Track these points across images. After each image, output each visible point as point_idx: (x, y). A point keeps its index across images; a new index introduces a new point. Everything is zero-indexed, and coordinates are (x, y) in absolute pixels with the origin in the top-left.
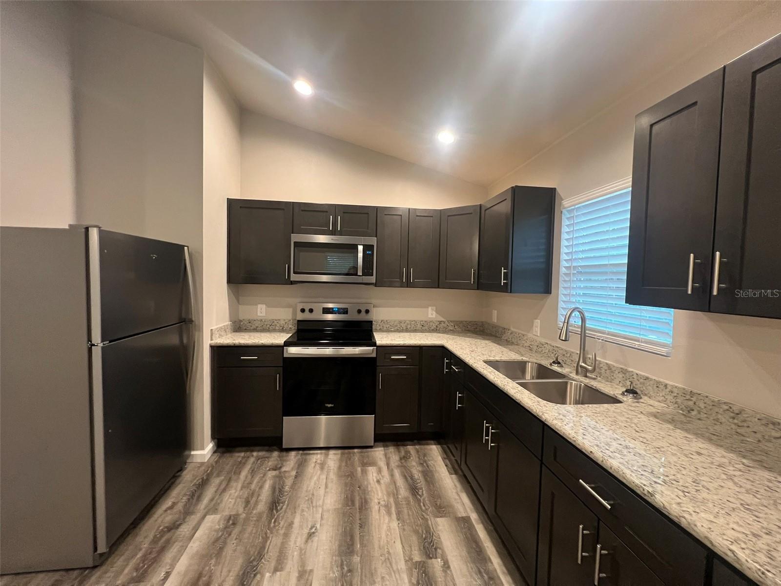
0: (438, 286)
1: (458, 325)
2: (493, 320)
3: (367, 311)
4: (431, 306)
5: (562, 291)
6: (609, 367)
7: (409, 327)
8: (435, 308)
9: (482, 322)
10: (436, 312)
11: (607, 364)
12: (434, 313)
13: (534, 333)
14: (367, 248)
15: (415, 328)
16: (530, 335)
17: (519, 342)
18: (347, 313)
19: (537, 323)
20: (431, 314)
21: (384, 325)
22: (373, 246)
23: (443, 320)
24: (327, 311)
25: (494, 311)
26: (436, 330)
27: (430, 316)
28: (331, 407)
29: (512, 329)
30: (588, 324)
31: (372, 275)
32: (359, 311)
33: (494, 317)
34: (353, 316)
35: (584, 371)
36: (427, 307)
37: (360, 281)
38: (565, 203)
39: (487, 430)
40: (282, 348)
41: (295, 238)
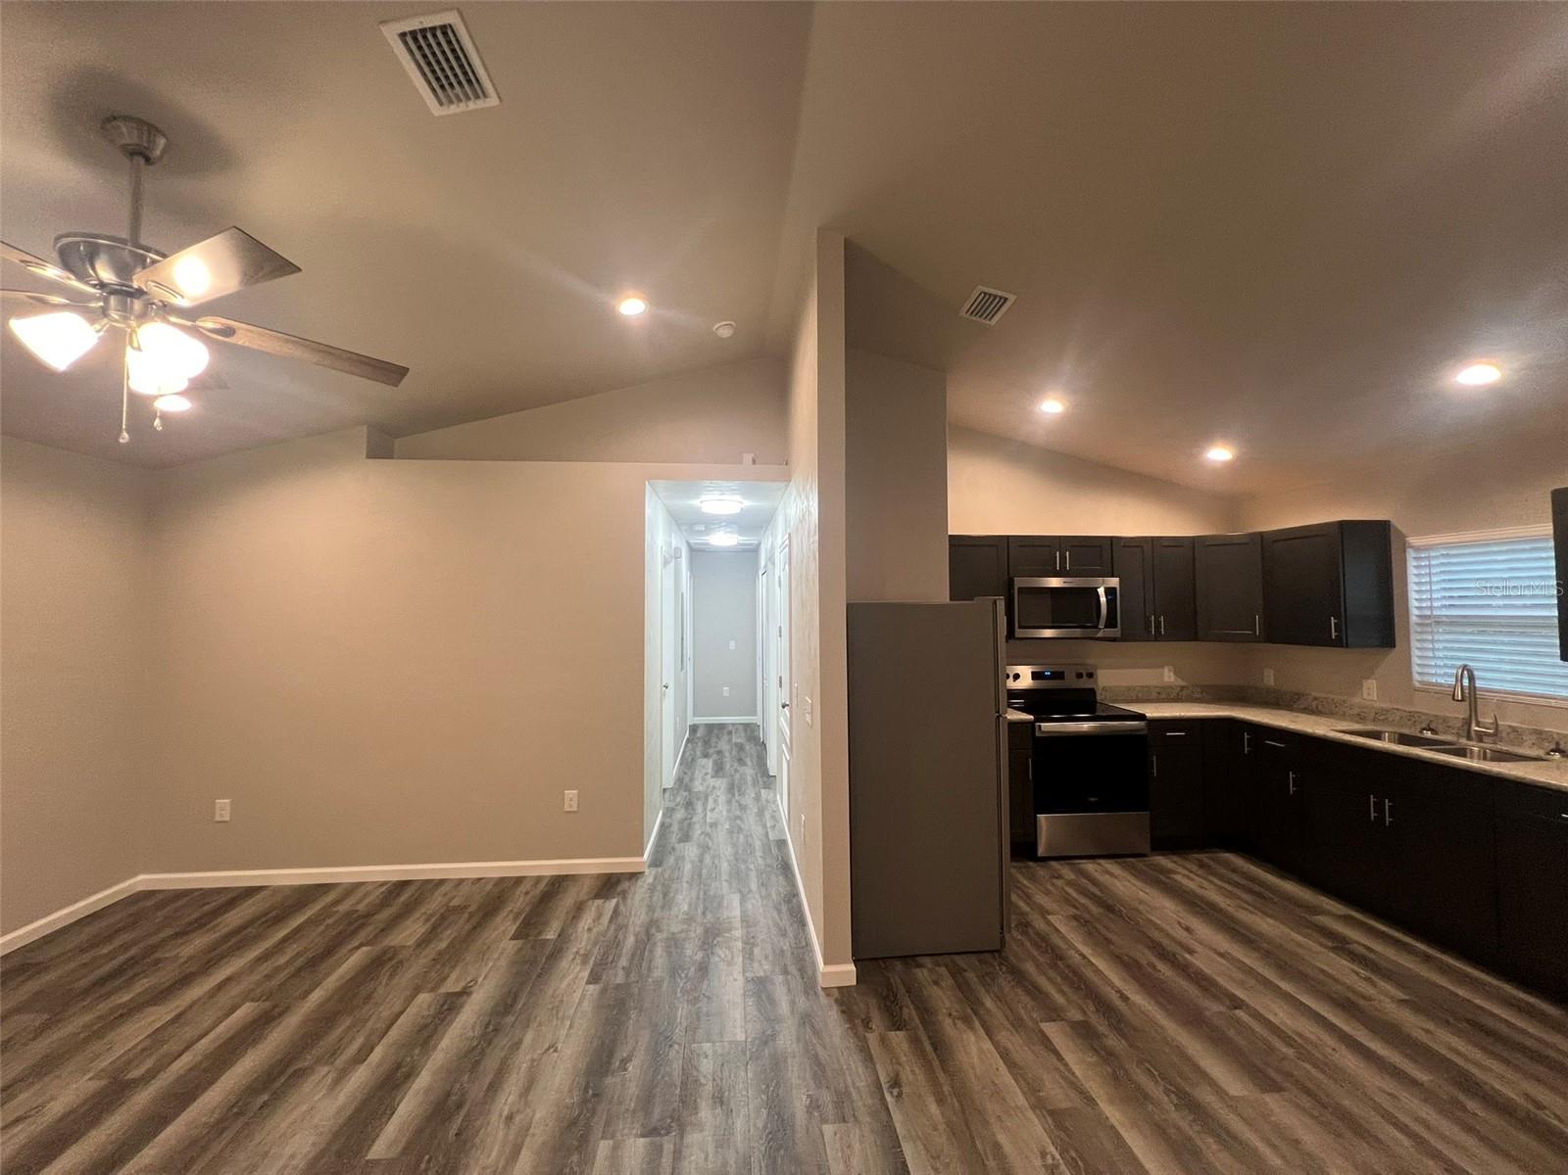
1: (1204, 691)
2: (1266, 682)
3: (1090, 675)
4: (1168, 665)
5: (1415, 644)
6: (1514, 730)
7: (1141, 695)
8: (1173, 668)
9: (1240, 686)
10: (1174, 674)
11: (1510, 727)
12: (1172, 674)
13: (1367, 697)
14: (1110, 591)
15: (1149, 697)
16: (1356, 700)
17: (1335, 710)
18: (1064, 679)
19: (1371, 683)
20: (1168, 676)
21: (1108, 694)
22: (1115, 589)
23: (1184, 684)
24: (1035, 676)
25: (1266, 670)
26: (1177, 699)
27: (1166, 679)
28: (1093, 801)
29: (1314, 694)
30: (1479, 684)
31: (1116, 627)
32: (1080, 676)
33: (1269, 678)
34: (1071, 682)
35: (1480, 737)
36: (1163, 667)
37: (1100, 635)
38: (1412, 540)
39: (1379, 808)
40: (1032, 723)
41: (1020, 582)
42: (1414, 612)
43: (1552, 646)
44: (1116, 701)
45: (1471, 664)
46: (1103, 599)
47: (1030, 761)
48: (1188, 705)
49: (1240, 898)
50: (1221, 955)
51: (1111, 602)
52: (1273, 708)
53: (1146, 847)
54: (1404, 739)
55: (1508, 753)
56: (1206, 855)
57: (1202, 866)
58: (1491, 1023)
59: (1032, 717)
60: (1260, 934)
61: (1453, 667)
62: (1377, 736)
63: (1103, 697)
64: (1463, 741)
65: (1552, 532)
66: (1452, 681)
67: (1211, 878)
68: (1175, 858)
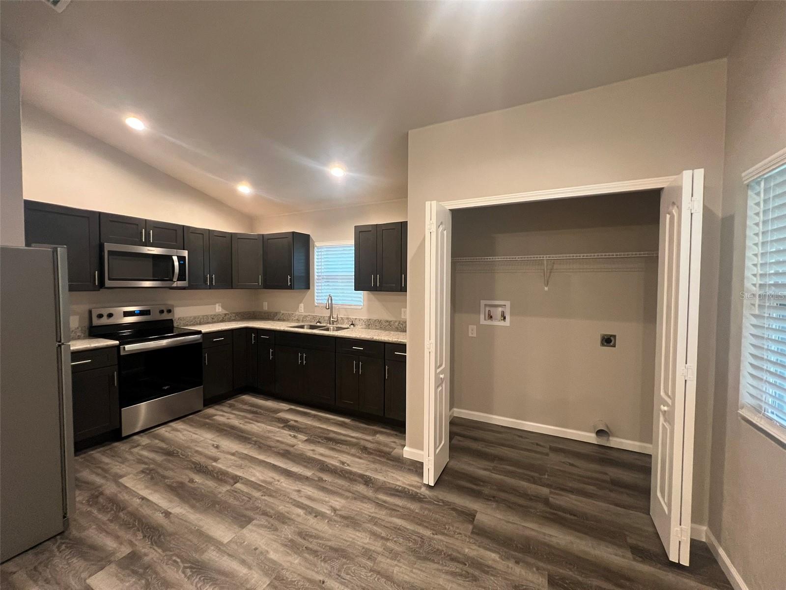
0: (232, 286)
1: (237, 316)
2: (264, 309)
3: (169, 311)
4: (218, 303)
5: (316, 288)
6: (342, 318)
7: (202, 320)
8: (221, 304)
9: (253, 312)
10: (222, 307)
12: (220, 308)
13: (300, 311)
14: (181, 259)
15: (207, 321)
16: (297, 313)
17: (289, 318)
18: (150, 314)
19: (302, 305)
20: (218, 309)
21: (181, 322)
22: (185, 257)
23: (227, 312)
24: (127, 314)
25: (264, 303)
26: (223, 321)
27: (217, 311)
28: (168, 388)
29: (282, 312)
30: (334, 302)
31: (185, 280)
32: (162, 312)
33: (265, 307)
34: (155, 316)
35: (333, 322)
36: (215, 304)
37: (175, 285)
38: (317, 244)
39: (302, 357)
40: (117, 347)
41: (108, 247)
42: (316, 274)
43: (351, 286)
44: (187, 325)
45: (332, 294)
46: (176, 264)
47: (115, 373)
48: (227, 323)
49: (246, 418)
50: (233, 454)
51: (182, 267)
52: (266, 320)
53: (201, 406)
54: (312, 327)
55: (341, 328)
56: (232, 400)
57: (231, 406)
58: (332, 435)
59: (117, 342)
60: (253, 434)
61: (325, 296)
62: (302, 327)
63: (178, 324)
64: (328, 325)
65: (354, 243)
66: (326, 302)
67: (234, 412)
68: (217, 407)
